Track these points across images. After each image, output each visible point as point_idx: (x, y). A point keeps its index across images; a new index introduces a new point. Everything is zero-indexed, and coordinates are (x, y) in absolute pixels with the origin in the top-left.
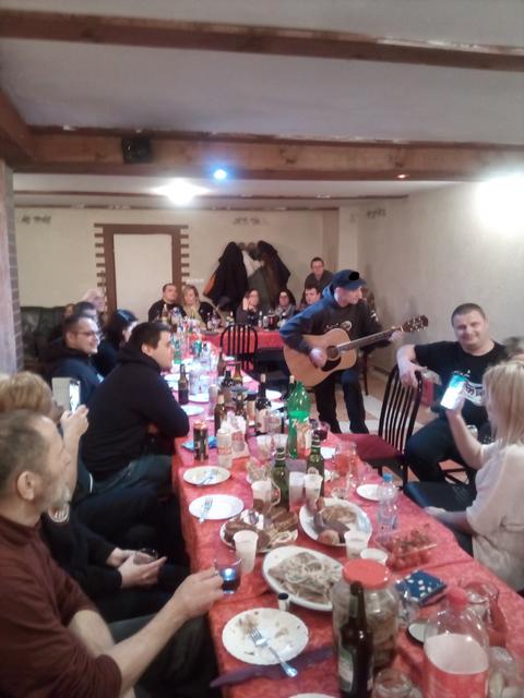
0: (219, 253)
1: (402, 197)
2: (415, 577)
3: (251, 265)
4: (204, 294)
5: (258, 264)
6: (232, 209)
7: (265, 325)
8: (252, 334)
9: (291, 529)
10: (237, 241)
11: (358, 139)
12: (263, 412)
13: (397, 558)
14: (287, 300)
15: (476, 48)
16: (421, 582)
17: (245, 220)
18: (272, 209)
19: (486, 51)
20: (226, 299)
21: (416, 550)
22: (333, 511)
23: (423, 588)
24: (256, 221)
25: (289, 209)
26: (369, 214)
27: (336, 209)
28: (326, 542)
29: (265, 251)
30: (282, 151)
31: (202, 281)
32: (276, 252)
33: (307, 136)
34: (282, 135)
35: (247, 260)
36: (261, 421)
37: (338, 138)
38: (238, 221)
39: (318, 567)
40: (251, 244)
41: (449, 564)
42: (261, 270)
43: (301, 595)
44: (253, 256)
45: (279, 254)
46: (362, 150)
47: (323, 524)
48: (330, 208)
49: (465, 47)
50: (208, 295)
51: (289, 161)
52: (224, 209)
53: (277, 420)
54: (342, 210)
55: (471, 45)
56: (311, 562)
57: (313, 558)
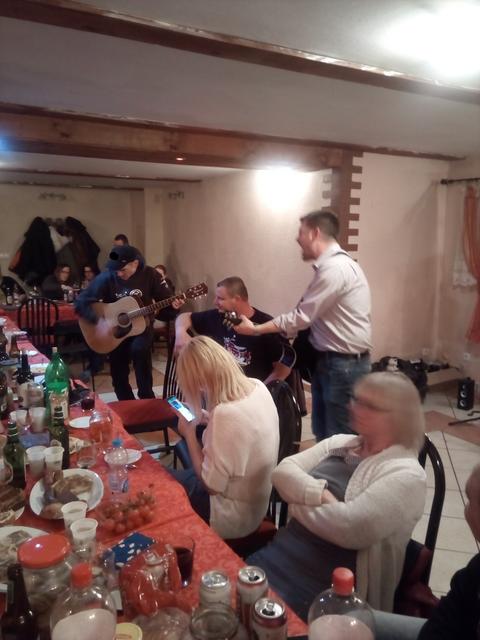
0: (24, 227)
1: (197, 181)
2: (128, 541)
3: (58, 241)
4: (10, 269)
5: (65, 240)
6: (36, 184)
7: (71, 299)
8: (52, 308)
9: (15, 509)
10: (44, 215)
11: (131, 119)
12: (24, 386)
13: (117, 523)
15: (201, 34)
16: (132, 545)
17: (52, 195)
18: (77, 187)
19: (211, 37)
20: (33, 275)
21: (136, 511)
22: (67, 482)
23: (132, 551)
24: (63, 197)
25: (94, 187)
26: (170, 195)
27: (141, 190)
28: (48, 517)
29: (72, 227)
30: (55, 125)
31: (7, 255)
32: (85, 228)
33: (79, 111)
34: (52, 108)
35: (54, 235)
36: (23, 396)
37: (110, 116)
38: (43, 196)
40: (60, 219)
41: (170, 521)
42: (69, 245)
44: (61, 232)
45: (88, 230)
46: (137, 130)
47: (52, 498)
48: (135, 187)
49: (191, 31)
50: (13, 269)
51: (64, 135)
52: (26, 183)
53: (39, 393)
54: (147, 191)
55: (197, 30)
56: (22, 541)
57: (27, 535)
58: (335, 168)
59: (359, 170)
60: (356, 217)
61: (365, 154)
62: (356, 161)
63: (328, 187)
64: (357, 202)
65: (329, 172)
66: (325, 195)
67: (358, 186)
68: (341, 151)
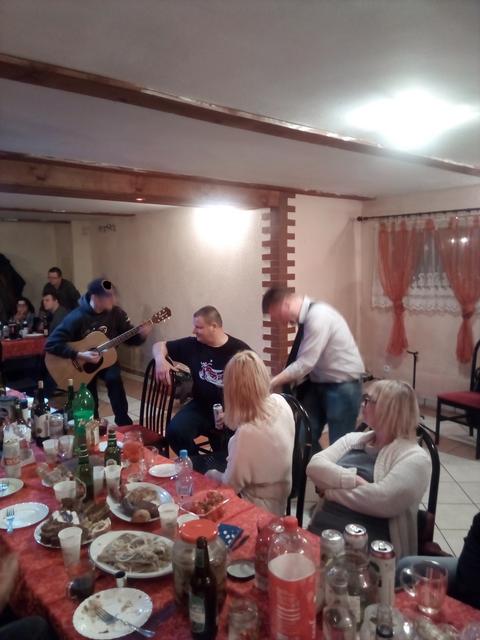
1: (130, 216)
7: (7, 334)
9: (104, 518)
11: (104, 164)
12: (43, 417)
14: (25, 309)
15: (213, 108)
16: (225, 532)
19: (220, 110)
21: (214, 508)
22: (137, 494)
23: (228, 536)
25: (20, 220)
26: (100, 228)
27: (67, 222)
28: (139, 521)
30: (32, 169)
33: (58, 157)
34: (33, 155)
36: (41, 426)
37: (86, 162)
39: (141, 542)
43: (133, 570)
46: (105, 174)
48: (63, 221)
49: (206, 106)
51: (39, 178)
54: (74, 223)
56: (133, 540)
58: (273, 208)
59: (293, 209)
60: (292, 250)
61: (297, 195)
62: (291, 202)
63: (267, 224)
64: (292, 237)
65: (267, 211)
66: (265, 231)
67: (293, 223)
68: (278, 193)
